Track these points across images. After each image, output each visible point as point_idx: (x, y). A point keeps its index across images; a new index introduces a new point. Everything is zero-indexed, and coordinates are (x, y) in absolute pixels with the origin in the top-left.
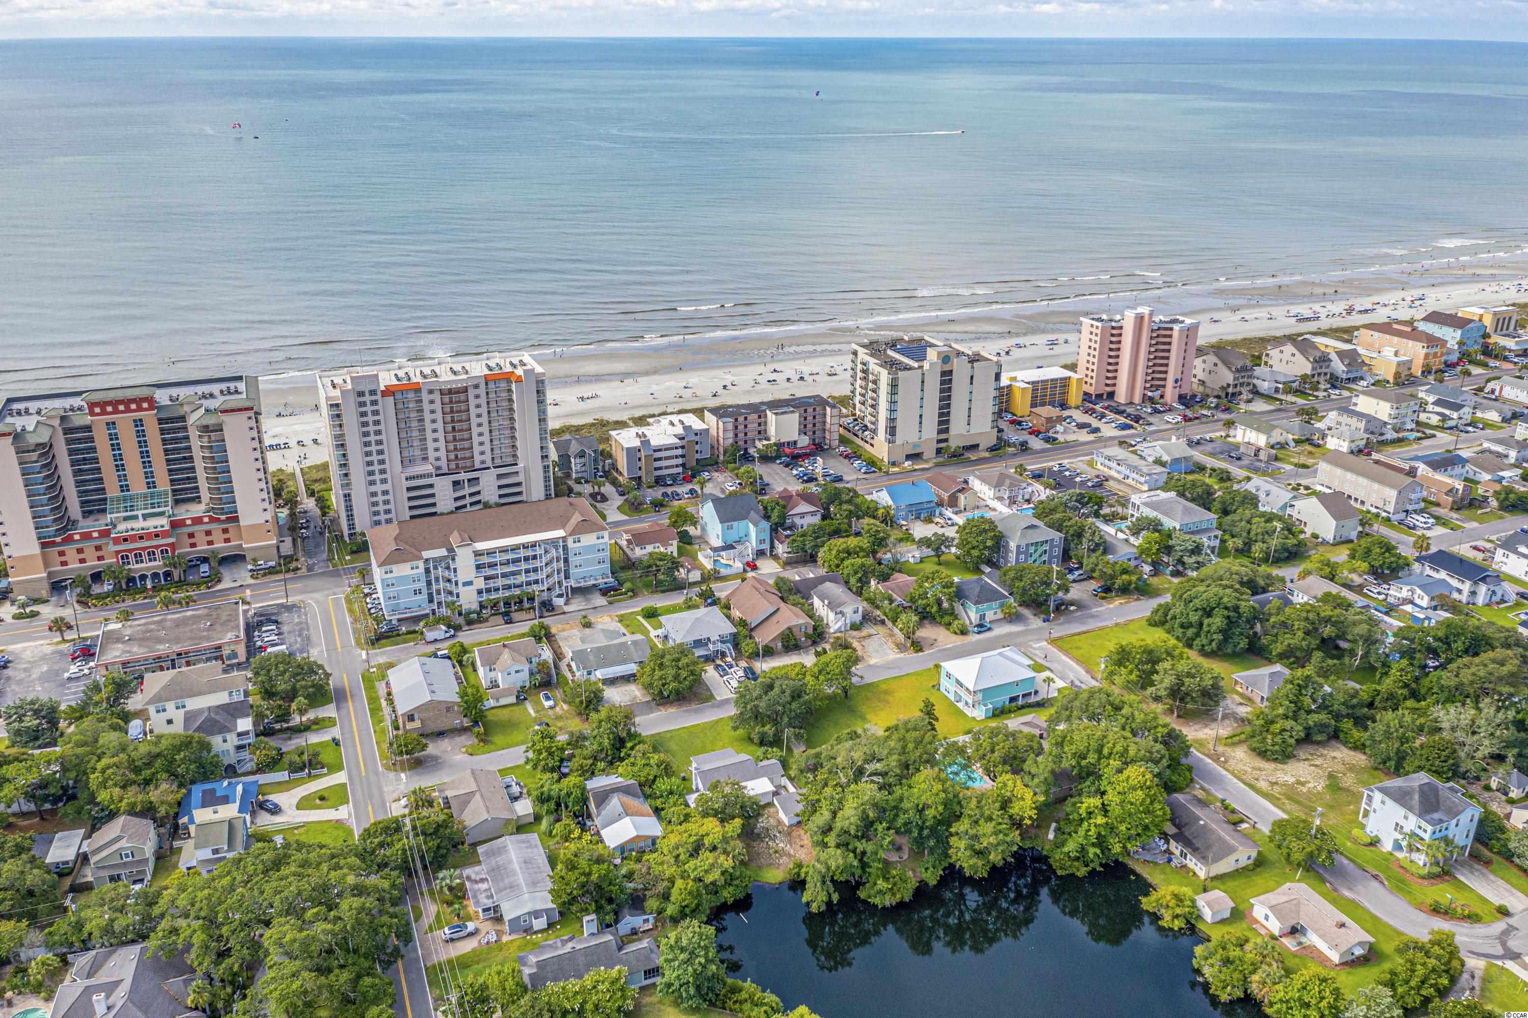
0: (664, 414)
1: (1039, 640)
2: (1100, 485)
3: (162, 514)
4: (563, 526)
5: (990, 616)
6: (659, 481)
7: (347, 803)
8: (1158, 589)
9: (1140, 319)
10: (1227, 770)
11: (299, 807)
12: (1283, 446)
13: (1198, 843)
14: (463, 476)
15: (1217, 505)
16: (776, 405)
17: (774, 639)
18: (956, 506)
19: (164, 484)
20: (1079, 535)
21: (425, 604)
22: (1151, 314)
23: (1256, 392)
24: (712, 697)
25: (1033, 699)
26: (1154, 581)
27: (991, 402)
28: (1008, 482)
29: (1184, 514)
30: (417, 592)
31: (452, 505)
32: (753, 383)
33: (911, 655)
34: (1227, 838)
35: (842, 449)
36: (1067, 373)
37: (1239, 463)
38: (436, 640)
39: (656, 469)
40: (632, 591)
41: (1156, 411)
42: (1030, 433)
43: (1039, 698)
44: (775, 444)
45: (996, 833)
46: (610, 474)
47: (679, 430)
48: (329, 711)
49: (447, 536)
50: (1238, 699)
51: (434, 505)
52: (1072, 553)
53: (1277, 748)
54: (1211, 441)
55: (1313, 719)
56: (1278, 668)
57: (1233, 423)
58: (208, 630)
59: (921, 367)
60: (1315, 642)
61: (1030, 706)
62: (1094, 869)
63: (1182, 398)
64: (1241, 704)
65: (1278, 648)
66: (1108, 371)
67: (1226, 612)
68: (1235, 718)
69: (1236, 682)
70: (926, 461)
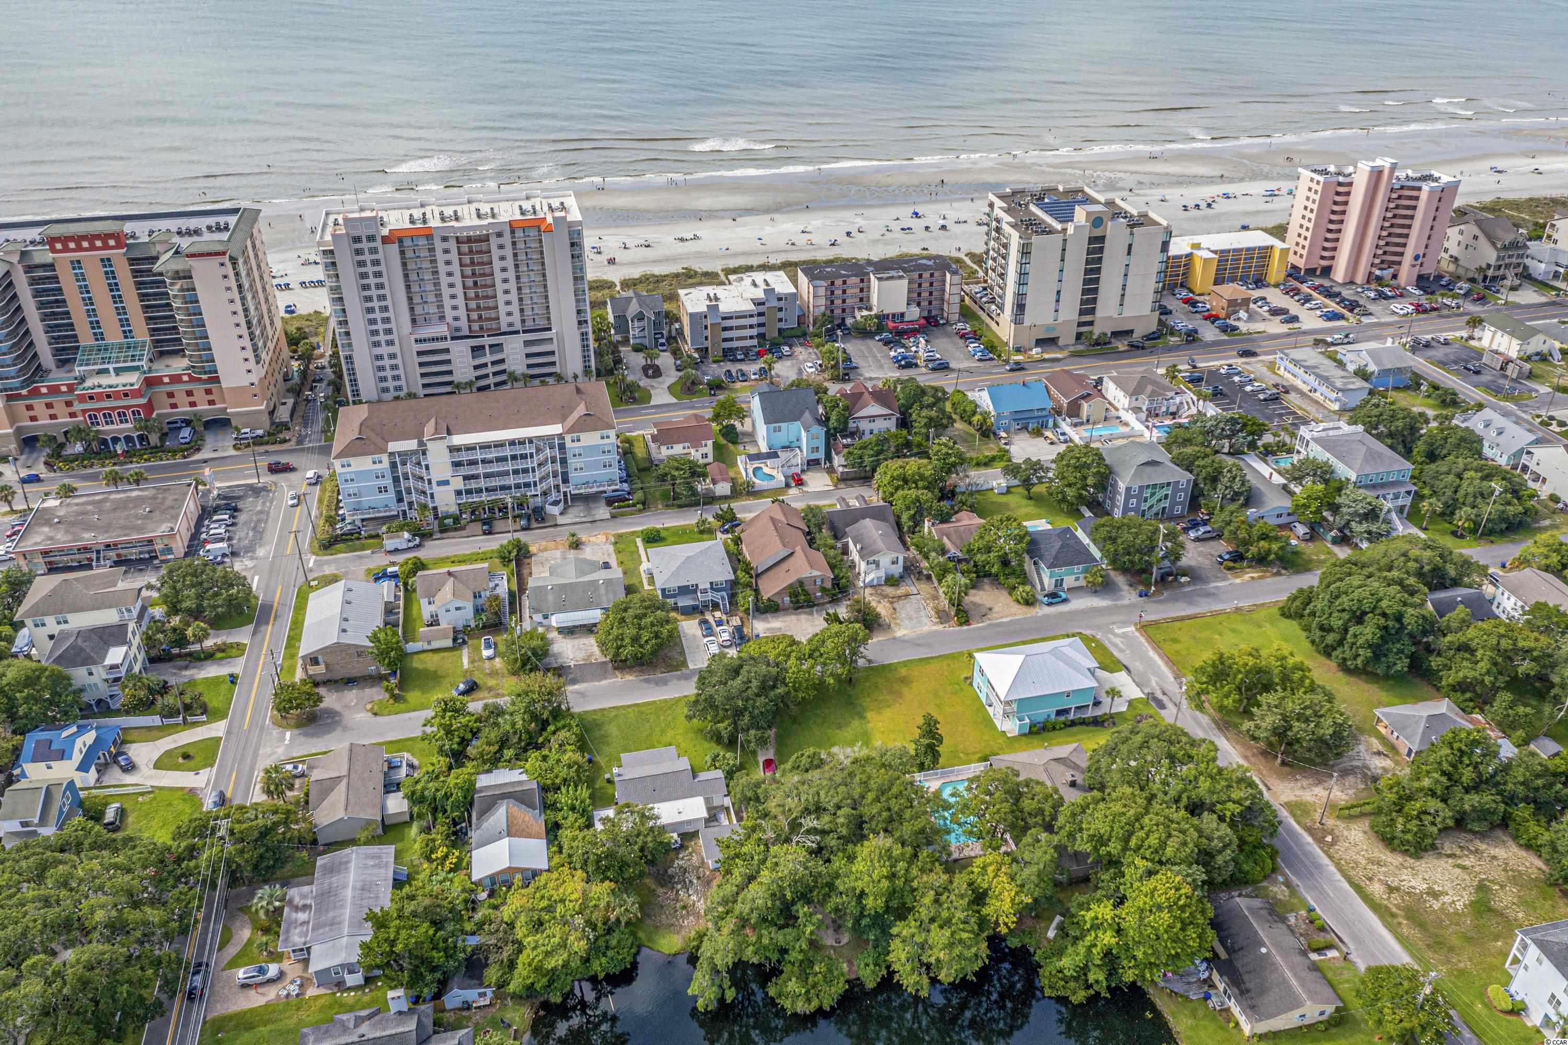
0: (749, 269)
1: (1125, 623)
2: (1275, 399)
3: (137, 368)
4: (563, 420)
5: (1069, 582)
6: (729, 355)
7: (212, 766)
8: (1311, 561)
9: (1377, 174)
10: (1331, 857)
11: (159, 765)
12: (1544, 358)
13: (1251, 983)
14: (487, 341)
15: (1420, 447)
16: (884, 267)
17: (779, 593)
18: (1078, 416)
19: (142, 334)
20: (1214, 479)
21: (393, 504)
22: (1394, 167)
23: (1526, 277)
24: (684, 663)
25: (1090, 713)
26: (1309, 549)
27: (1154, 278)
28: (1149, 388)
29: (1365, 459)
30: (383, 490)
31: (470, 375)
32: (884, 231)
33: (952, 628)
34: (1294, 982)
35: (960, 325)
36: (1268, 240)
37: (1476, 378)
38: (396, 550)
39: (725, 340)
40: (644, 503)
41: (1382, 296)
42: (1206, 318)
43: (1098, 712)
44: (877, 316)
45: (951, 945)
46: (672, 341)
47: (760, 294)
48: (242, 636)
49: (422, 425)
50: (1376, 744)
51: (450, 373)
52: (1203, 501)
53: (1409, 837)
54: (1446, 343)
55: (1472, 801)
56: (1443, 706)
57: (1481, 321)
58: (144, 518)
59: (1064, 230)
60: (1502, 681)
61: (1083, 722)
62: (1098, 994)
63: (1422, 281)
64: (1379, 753)
65: (1450, 678)
66: (1326, 240)
67: (1382, 621)
68: (1365, 775)
69: (1379, 720)
70: (1061, 349)
